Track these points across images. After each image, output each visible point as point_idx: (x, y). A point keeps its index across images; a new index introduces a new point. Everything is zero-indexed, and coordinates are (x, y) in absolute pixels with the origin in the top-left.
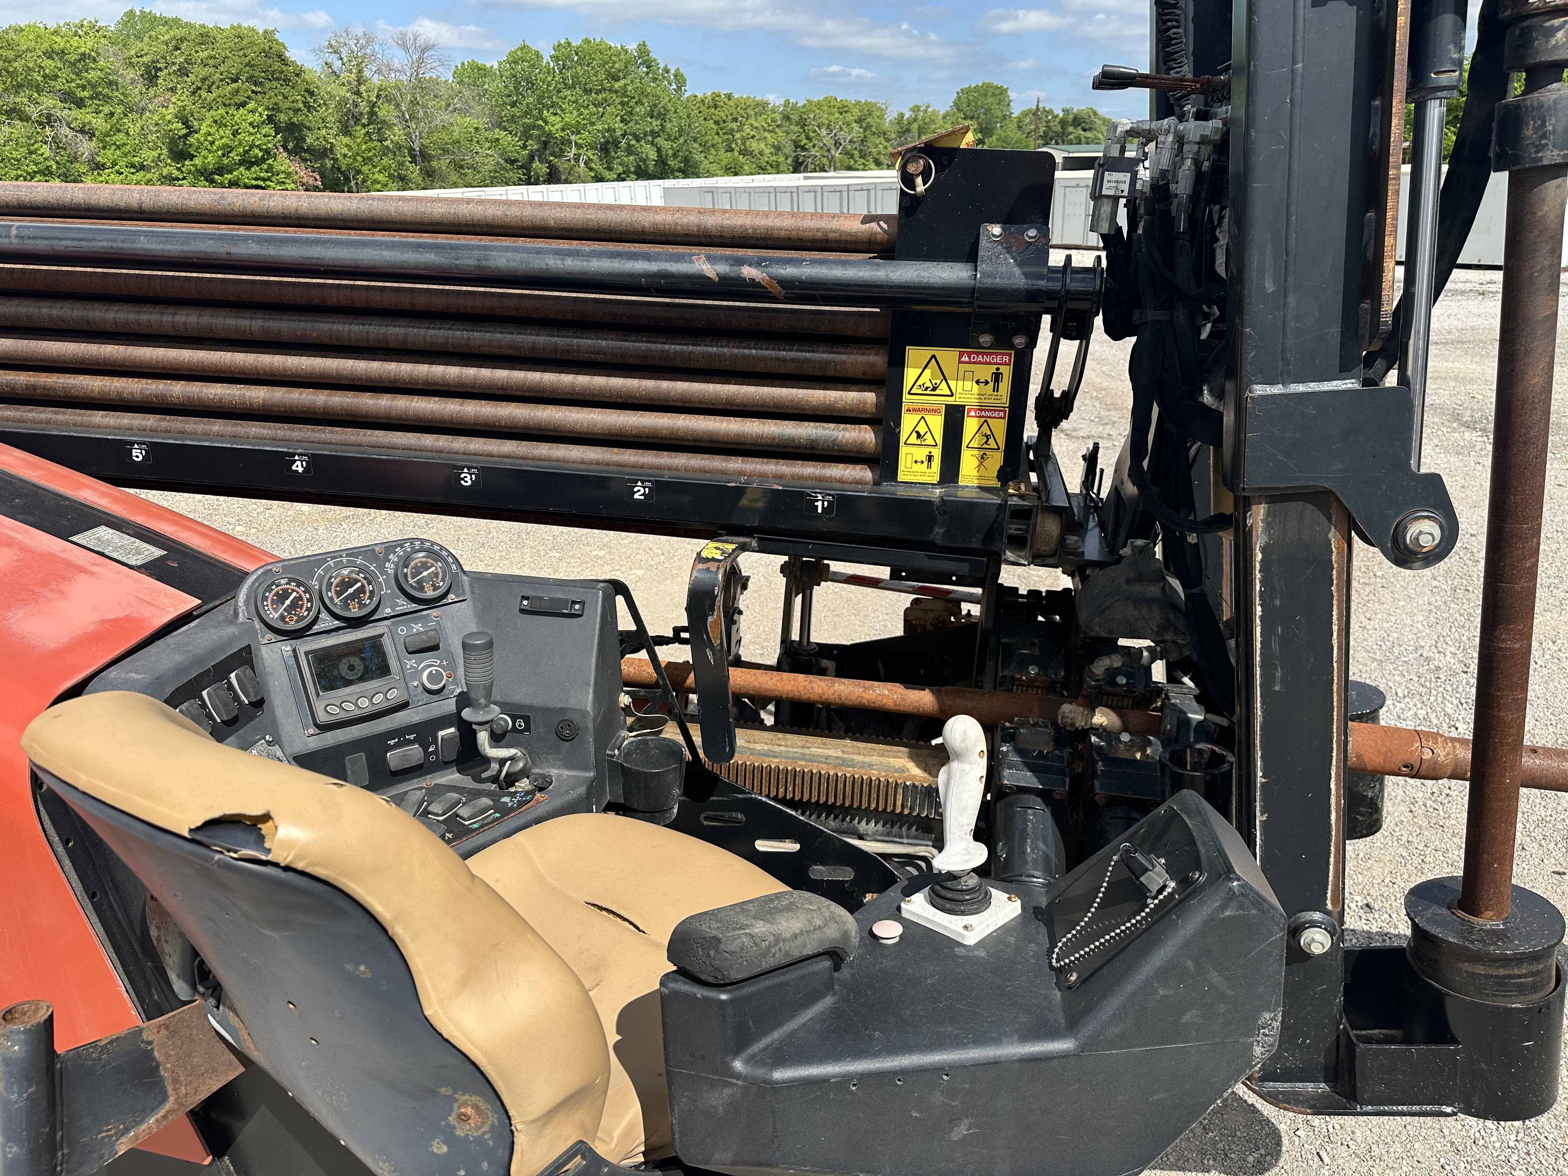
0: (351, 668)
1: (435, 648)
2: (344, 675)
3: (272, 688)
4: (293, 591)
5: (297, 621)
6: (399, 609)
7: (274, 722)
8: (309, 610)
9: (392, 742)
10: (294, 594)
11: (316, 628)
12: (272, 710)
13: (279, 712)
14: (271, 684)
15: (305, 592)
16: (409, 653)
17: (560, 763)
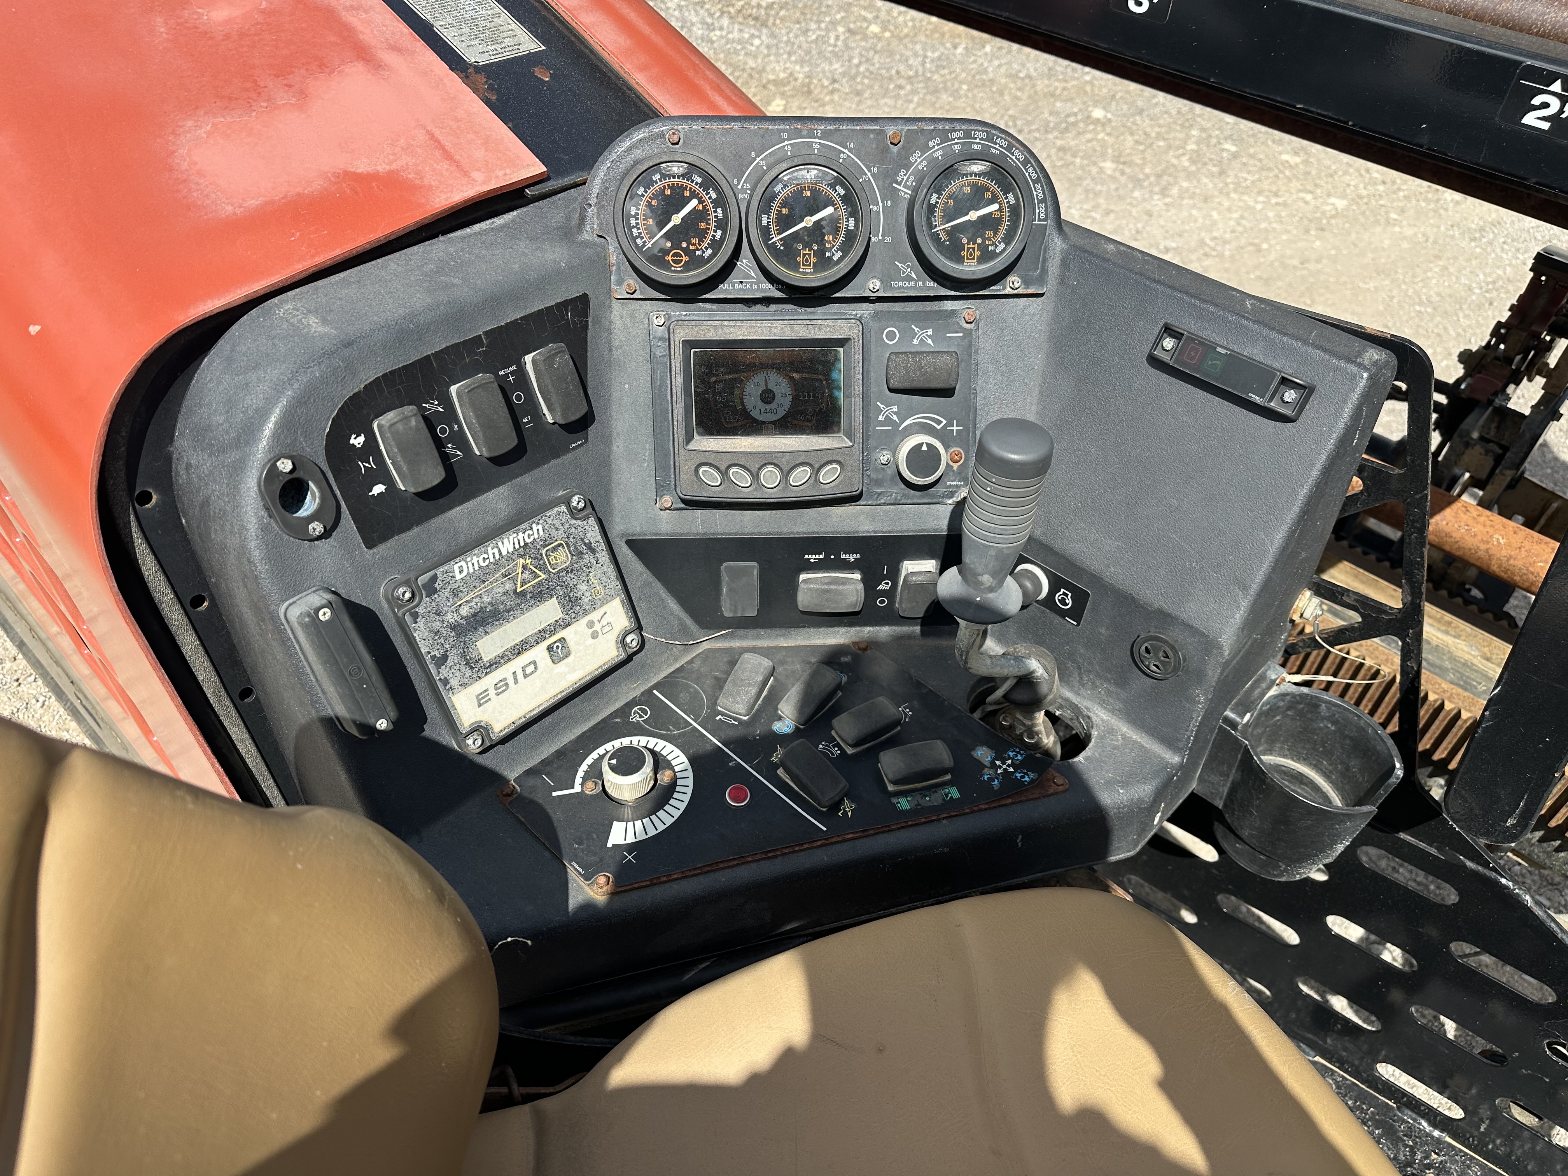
0: (768, 397)
1: (947, 392)
2: (749, 407)
3: (615, 395)
4: (693, 195)
5: (687, 267)
6: (901, 287)
7: (604, 464)
8: (716, 245)
9: (812, 558)
10: (694, 203)
11: (725, 290)
12: (607, 440)
13: (618, 448)
14: (615, 387)
15: (717, 203)
16: (891, 390)
17: (1119, 705)
